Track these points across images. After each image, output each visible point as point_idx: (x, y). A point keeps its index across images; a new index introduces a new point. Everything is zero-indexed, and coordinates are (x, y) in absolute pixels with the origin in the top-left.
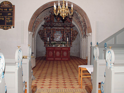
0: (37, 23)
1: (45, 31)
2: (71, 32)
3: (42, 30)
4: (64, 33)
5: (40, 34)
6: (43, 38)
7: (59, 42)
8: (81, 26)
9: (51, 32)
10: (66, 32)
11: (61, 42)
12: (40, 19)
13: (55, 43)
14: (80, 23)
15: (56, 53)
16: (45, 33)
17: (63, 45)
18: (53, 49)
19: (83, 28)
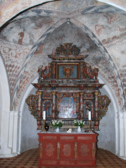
0: (24, 80)
1: (40, 96)
2: (96, 100)
3: (34, 94)
4: (81, 100)
5: (29, 105)
6: (36, 113)
7: (70, 122)
8: (117, 86)
9: (52, 100)
10: (83, 100)
11: (75, 122)
12: (30, 72)
13: (60, 123)
14: (113, 80)
15: (62, 147)
16: (40, 100)
17: (79, 127)
18: (56, 137)
19: (121, 89)
